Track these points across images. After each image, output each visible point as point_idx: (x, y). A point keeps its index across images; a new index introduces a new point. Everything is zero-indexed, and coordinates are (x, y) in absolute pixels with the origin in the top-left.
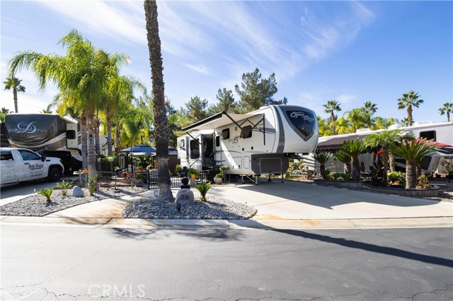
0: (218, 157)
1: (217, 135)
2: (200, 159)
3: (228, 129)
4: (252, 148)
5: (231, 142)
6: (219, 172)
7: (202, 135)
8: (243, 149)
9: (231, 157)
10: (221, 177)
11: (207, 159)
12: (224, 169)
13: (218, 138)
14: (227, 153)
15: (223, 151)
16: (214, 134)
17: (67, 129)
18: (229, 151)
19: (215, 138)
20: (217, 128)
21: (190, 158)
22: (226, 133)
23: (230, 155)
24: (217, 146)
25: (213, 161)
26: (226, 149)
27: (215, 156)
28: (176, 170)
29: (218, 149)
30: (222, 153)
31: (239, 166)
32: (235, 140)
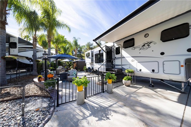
0: (117, 62)
1: (117, 47)
3: (133, 39)
5: (138, 49)
7: (106, 46)
9: (136, 62)
11: (109, 63)
16: (114, 46)
17: (10, 42)
18: (132, 57)
19: (115, 49)
20: (116, 41)
21: (94, 63)
22: (129, 43)
23: (134, 60)
24: (116, 54)
25: (113, 65)
26: (129, 56)
27: (114, 61)
28: (84, 69)
29: (117, 56)
30: (123, 59)
31: (153, 71)
32: (144, 46)
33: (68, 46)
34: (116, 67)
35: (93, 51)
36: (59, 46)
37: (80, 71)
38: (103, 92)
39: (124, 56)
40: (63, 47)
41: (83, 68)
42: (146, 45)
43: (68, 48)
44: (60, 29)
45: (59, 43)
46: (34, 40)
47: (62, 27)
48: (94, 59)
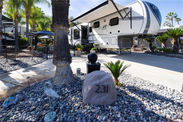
0: (90, 38)
1: (90, 26)
2: (80, 39)
3: (98, 22)
4: (119, 31)
5: (101, 29)
6: (93, 47)
7: (82, 26)
8: (111, 33)
9: (100, 38)
10: (94, 50)
11: (84, 39)
12: (96, 45)
13: (91, 28)
14: (97, 36)
15: (94, 35)
16: (88, 25)
18: (99, 35)
19: (89, 28)
20: (90, 22)
21: (73, 39)
22: (97, 24)
23: (99, 37)
24: (90, 32)
25: (87, 41)
26: (97, 34)
27: (88, 38)
29: (90, 34)
30: (94, 36)
31: (107, 43)
32: (103, 27)
33: (46, 21)
34: (90, 42)
35: (72, 29)
36: (36, 21)
38: (75, 56)
39: (95, 34)
40: (41, 23)
42: (104, 27)
43: (47, 24)
44: (39, 4)
45: (36, 19)
46: (16, 17)
47: (41, 3)
48: (73, 36)
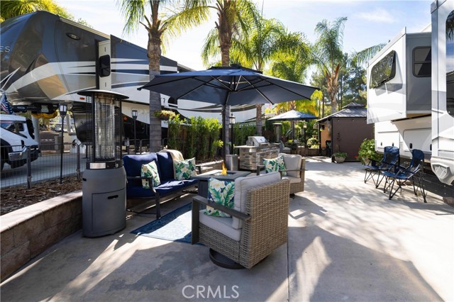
17: (100, 55)
28: (361, 153)
37: (342, 159)
41: (358, 148)
